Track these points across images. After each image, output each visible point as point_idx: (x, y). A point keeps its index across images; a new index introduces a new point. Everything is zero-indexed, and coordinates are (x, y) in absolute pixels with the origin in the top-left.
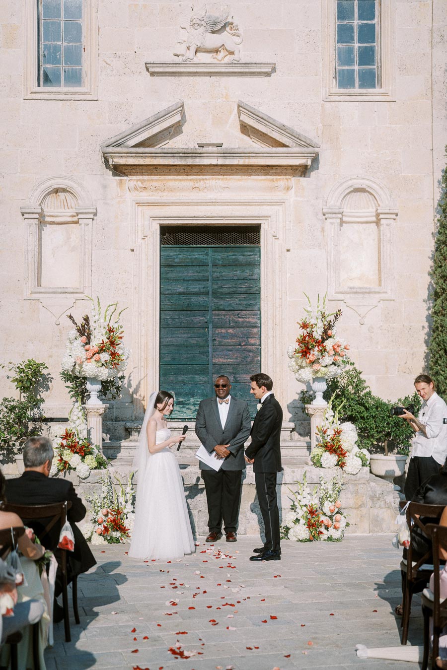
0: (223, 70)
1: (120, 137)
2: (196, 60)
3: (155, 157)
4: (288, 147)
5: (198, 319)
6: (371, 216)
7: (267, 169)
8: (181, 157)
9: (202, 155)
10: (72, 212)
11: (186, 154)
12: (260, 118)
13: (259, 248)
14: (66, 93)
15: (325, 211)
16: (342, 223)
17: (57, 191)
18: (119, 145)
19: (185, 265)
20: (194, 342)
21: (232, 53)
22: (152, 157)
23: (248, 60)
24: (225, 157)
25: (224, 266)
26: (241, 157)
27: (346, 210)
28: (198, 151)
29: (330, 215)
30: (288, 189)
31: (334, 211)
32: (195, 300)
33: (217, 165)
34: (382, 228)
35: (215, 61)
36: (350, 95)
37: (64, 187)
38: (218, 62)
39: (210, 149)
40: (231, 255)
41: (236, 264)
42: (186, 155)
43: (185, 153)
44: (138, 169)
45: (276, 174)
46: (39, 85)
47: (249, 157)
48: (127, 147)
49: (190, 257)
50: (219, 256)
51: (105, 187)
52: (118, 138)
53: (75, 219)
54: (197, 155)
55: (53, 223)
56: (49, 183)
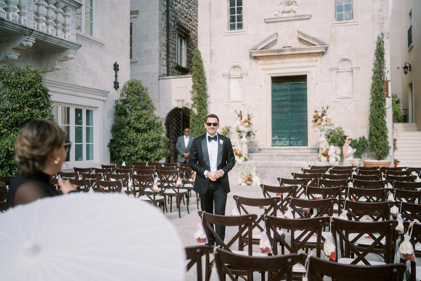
0: (292, 19)
1: (255, 46)
2: (282, 16)
3: (268, 53)
4: (316, 45)
5: (285, 110)
6: (350, 69)
7: (308, 54)
8: (277, 52)
10: (239, 74)
11: (279, 51)
12: (305, 36)
13: (307, 83)
14: (237, 32)
15: (331, 68)
16: (338, 72)
17: (235, 67)
18: (255, 49)
19: (280, 91)
20: (284, 118)
21: (295, 12)
22: (266, 53)
23: (301, 15)
24: (293, 51)
25: (294, 90)
26: (298, 51)
27: (340, 67)
28: (283, 50)
29: (333, 70)
30: (317, 61)
31: (334, 68)
32: (284, 103)
33: (290, 54)
34: (353, 74)
35: (289, 16)
36: (341, 23)
37: (237, 65)
38: (290, 16)
39: (287, 48)
40: (297, 86)
41: (298, 89)
44: (262, 57)
45: (312, 56)
46: (228, 30)
47: (301, 50)
48: (258, 50)
49: (282, 88)
50: (293, 87)
51: (251, 64)
52: (254, 47)
53: (241, 76)
55: (234, 78)
56: (232, 64)
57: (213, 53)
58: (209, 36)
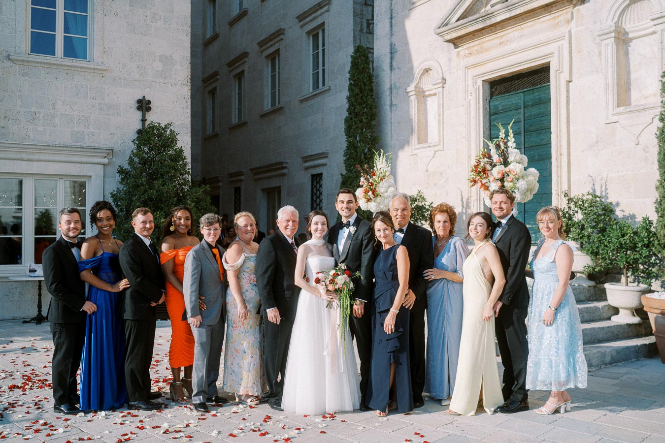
1: (444, 18)
3: (466, 27)
7: (548, 9)
8: (482, 21)
9: (494, 14)
13: (550, 85)
15: (596, 33)
17: (427, 71)
18: (446, 25)
19: (506, 111)
22: (464, 27)
24: (510, 10)
25: (532, 106)
26: (521, 6)
27: (629, 26)
28: (490, 12)
29: (604, 37)
30: (568, 22)
31: (605, 31)
33: (507, 19)
37: (429, 67)
39: (498, 7)
42: (484, 18)
43: (482, 17)
44: (464, 39)
48: (452, 24)
49: (509, 103)
50: (529, 97)
51: (450, 60)
52: (443, 20)
54: (491, 15)
55: (430, 95)
56: (421, 66)
57: (395, 50)
58: (389, 16)
